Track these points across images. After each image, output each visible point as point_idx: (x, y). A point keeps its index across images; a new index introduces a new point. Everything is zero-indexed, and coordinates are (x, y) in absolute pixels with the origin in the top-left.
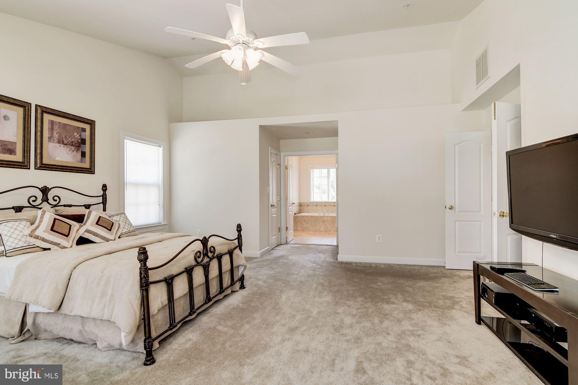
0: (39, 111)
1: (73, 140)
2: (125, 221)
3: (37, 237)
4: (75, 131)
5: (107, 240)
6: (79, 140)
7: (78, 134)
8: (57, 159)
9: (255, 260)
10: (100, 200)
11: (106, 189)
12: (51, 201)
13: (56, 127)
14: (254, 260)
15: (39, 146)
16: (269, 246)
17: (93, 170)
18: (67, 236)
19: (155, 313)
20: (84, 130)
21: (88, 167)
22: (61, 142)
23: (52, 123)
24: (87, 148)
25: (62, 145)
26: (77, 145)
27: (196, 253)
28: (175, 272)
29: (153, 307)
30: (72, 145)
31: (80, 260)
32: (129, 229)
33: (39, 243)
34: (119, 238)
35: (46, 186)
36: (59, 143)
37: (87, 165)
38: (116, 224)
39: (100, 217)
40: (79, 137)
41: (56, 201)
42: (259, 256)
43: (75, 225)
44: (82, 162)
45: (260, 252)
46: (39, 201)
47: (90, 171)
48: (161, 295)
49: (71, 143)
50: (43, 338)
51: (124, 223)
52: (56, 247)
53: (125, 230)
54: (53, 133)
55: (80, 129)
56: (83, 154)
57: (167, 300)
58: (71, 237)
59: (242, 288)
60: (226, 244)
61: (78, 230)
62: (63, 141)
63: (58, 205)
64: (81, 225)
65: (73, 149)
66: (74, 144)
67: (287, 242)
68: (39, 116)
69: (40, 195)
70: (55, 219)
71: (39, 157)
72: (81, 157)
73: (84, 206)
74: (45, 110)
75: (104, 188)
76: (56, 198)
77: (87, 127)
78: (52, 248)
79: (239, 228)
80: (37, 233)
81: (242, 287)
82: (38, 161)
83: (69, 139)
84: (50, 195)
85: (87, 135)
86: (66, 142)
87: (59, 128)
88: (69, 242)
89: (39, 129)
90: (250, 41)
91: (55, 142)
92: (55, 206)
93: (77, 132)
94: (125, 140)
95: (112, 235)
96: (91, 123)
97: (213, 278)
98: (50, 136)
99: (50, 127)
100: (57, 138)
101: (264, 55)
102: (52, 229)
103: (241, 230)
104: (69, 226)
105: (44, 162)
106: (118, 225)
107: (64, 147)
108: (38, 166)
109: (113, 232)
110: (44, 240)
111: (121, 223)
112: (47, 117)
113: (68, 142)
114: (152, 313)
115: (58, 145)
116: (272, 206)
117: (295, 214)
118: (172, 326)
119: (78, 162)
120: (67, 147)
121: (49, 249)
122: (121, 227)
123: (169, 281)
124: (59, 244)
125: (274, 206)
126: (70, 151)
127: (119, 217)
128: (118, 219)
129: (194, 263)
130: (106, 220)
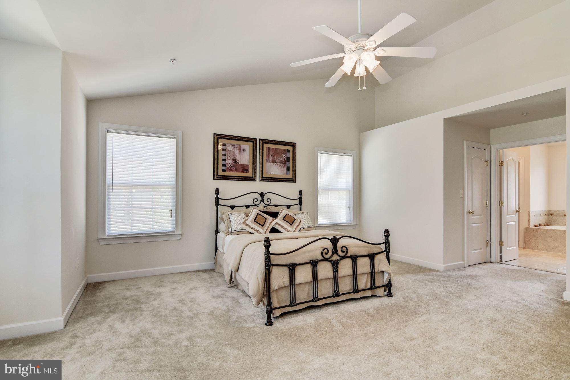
0: (261, 143)
1: (281, 159)
2: (305, 219)
3: (247, 225)
4: (283, 153)
5: (289, 231)
6: (285, 159)
7: (284, 154)
8: (271, 173)
9: (436, 273)
10: (297, 202)
11: (302, 194)
12: (265, 202)
13: (271, 152)
14: (433, 273)
15: (261, 165)
16: (463, 260)
17: (295, 179)
18: (263, 226)
19: (276, 289)
20: (288, 151)
21: (292, 178)
22: (274, 161)
23: (269, 149)
24: (290, 164)
25: (275, 164)
26: (284, 162)
27: (323, 250)
28: (298, 261)
29: (275, 283)
30: (281, 163)
31: (250, 242)
32: (307, 225)
33: (248, 229)
34: (300, 231)
35: (263, 192)
36: (273, 162)
37: (290, 176)
38: (297, 220)
39: (287, 214)
40: (285, 157)
41: (268, 202)
42: (442, 269)
43: (270, 219)
44: (287, 175)
45: (445, 265)
46: (259, 202)
47: (293, 180)
48: (283, 277)
49: (280, 161)
50: (239, 289)
51: (304, 220)
52: (256, 233)
53: (304, 226)
54: (269, 156)
55: (286, 151)
56: (288, 169)
57: (289, 282)
58: (265, 227)
59: (389, 296)
60: (366, 247)
61: (271, 222)
62: (275, 161)
63: (270, 205)
64: (273, 219)
65: (281, 166)
66: (282, 162)
67: (501, 261)
68: (261, 146)
69: (259, 198)
70: (258, 214)
71: (261, 173)
72: (287, 170)
73: (287, 206)
74: (264, 141)
75: (301, 192)
76: (268, 200)
77: (290, 148)
78: (255, 232)
79: (387, 233)
80: (247, 222)
81: (389, 294)
82: (261, 175)
83: (279, 159)
84: (265, 198)
85: (290, 155)
86: (277, 161)
87: (273, 152)
88: (263, 230)
89: (261, 154)
90: (364, 44)
91: (270, 162)
92: (268, 205)
93: (284, 153)
94: (319, 154)
95: (292, 228)
96: (293, 145)
97: (345, 277)
98: (267, 158)
99: (268, 152)
100: (272, 159)
101: (386, 50)
102: (255, 221)
103: (389, 235)
104: (265, 219)
105: (264, 176)
106: (299, 221)
107: (276, 164)
108: (261, 179)
109: (294, 226)
110: (250, 227)
111: (302, 220)
112: (266, 146)
113: (278, 161)
114: (273, 288)
115: (272, 164)
116: (469, 213)
117: (535, 226)
118: (292, 305)
119: (285, 174)
120: (278, 165)
121: (253, 233)
122: (302, 222)
123: (292, 268)
124: (258, 231)
125: (472, 213)
126: (279, 167)
127: (301, 215)
128: (300, 217)
129: (320, 258)
130: (290, 217)
